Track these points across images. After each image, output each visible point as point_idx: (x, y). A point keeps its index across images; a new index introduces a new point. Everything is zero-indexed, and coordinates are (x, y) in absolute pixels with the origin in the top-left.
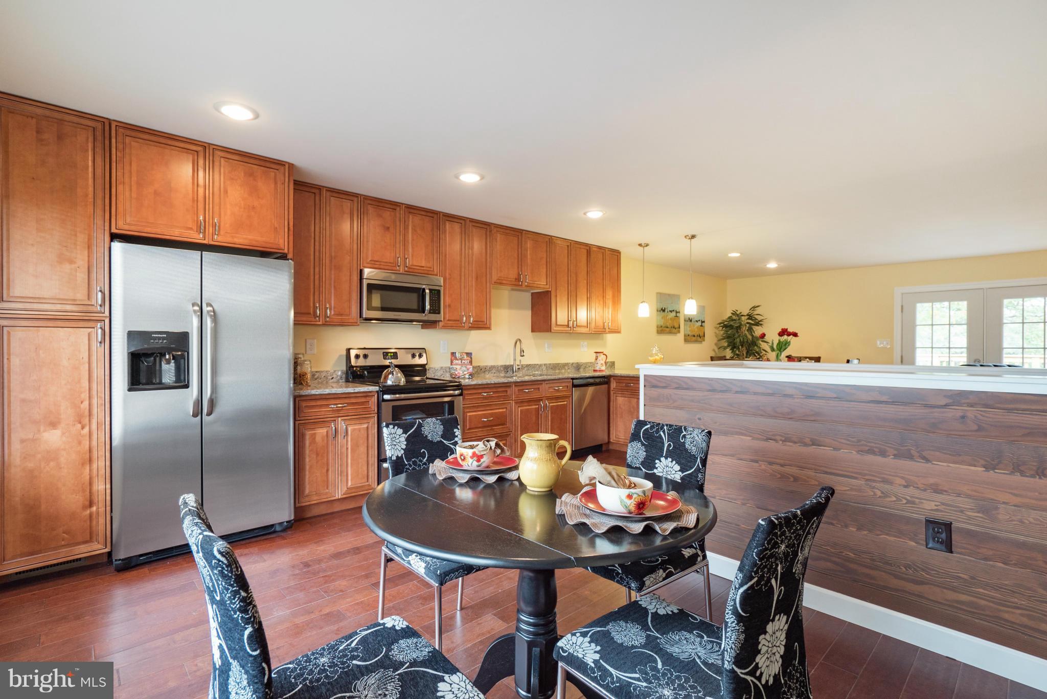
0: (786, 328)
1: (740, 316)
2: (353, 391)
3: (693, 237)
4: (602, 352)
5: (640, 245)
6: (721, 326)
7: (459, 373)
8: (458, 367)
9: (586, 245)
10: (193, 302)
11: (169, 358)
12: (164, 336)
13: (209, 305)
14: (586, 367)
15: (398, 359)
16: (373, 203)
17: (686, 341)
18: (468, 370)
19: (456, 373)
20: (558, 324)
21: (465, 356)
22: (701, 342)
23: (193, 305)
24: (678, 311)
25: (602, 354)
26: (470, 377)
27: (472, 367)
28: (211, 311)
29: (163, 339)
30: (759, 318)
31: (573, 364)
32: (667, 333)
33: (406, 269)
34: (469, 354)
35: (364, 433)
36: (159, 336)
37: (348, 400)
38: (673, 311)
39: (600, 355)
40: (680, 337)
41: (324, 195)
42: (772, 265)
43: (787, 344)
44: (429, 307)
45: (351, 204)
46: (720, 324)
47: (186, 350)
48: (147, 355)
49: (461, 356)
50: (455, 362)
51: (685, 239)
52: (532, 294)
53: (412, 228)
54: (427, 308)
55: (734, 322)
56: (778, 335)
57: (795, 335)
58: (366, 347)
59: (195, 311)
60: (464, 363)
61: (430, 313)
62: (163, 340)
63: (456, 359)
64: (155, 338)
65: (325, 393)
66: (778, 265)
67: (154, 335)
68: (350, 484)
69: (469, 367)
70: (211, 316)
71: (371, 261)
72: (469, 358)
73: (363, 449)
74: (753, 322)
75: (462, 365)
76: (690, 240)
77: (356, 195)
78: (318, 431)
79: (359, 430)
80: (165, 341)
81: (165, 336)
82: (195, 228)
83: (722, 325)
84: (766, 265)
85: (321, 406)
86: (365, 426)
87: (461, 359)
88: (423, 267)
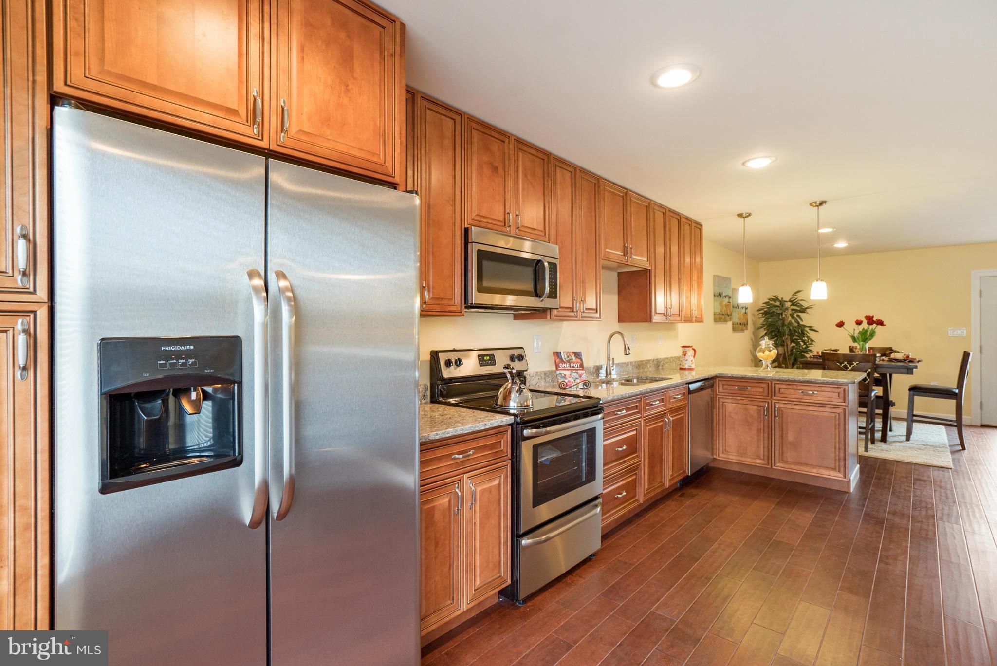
0: (872, 316)
1: (782, 302)
2: (483, 428)
3: (822, 203)
4: (692, 347)
5: (740, 215)
6: (761, 313)
7: (569, 381)
8: (567, 373)
9: (678, 214)
10: (250, 268)
11: (198, 399)
12: (188, 347)
13: (281, 275)
14: (663, 364)
15: (495, 364)
16: (479, 128)
17: (734, 329)
18: (580, 376)
19: (566, 381)
20: (657, 312)
21: (574, 358)
22: (743, 330)
23: (251, 274)
24: (730, 296)
25: (691, 348)
26: (585, 387)
27: (584, 372)
28: (287, 289)
29: (188, 355)
30: (805, 305)
31: (654, 360)
32: (723, 321)
33: (517, 231)
34: (578, 355)
35: (495, 493)
36: (178, 348)
37: (475, 442)
38: (727, 296)
39: (689, 350)
40: (730, 324)
41: (419, 105)
42: (841, 245)
43: (873, 333)
44: (549, 289)
45: (452, 123)
46: (759, 310)
47: (236, 380)
48: (147, 395)
49: (568, 357)
50: (562, 365)
51: (810, 206)
52: (619, 273)
53: (523, 172)
54: (546, 291)
55: (777, 308)
56: (855, 323)
57: (880, 323)
58: (457, 348)
59: (256, 289)
60: (573, 367)
61: (549, 297)
62: (186, 359)
63: (563, 362)
64: (168, 356)
65: (448, 435)
66: (849, 244)
67: (167, 348)
68: (478, 583)
69: (580, 372)
70: (289, 299)
71: (477, 215)
72: (579, 360)
73: (494, 521)
74: (799, 309)
75: (571, 370)
76: (816, 208)
77: (459, 113)
78: (437, 504)
79: (490, 490)
80: (191, 361)
81: (192, 347)
82: (243, 113)
83: (762, 311)
84: (833, 245)
85: (440, 458)
86: (497, 482)
87: (569, 362)
88: (534, 229)
